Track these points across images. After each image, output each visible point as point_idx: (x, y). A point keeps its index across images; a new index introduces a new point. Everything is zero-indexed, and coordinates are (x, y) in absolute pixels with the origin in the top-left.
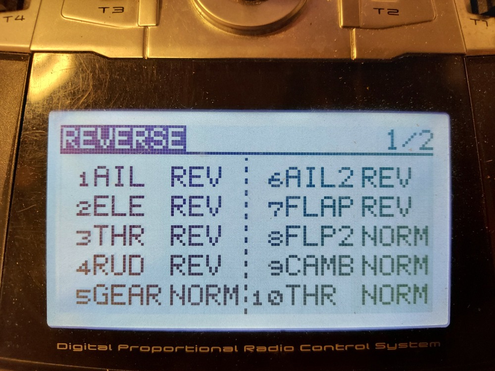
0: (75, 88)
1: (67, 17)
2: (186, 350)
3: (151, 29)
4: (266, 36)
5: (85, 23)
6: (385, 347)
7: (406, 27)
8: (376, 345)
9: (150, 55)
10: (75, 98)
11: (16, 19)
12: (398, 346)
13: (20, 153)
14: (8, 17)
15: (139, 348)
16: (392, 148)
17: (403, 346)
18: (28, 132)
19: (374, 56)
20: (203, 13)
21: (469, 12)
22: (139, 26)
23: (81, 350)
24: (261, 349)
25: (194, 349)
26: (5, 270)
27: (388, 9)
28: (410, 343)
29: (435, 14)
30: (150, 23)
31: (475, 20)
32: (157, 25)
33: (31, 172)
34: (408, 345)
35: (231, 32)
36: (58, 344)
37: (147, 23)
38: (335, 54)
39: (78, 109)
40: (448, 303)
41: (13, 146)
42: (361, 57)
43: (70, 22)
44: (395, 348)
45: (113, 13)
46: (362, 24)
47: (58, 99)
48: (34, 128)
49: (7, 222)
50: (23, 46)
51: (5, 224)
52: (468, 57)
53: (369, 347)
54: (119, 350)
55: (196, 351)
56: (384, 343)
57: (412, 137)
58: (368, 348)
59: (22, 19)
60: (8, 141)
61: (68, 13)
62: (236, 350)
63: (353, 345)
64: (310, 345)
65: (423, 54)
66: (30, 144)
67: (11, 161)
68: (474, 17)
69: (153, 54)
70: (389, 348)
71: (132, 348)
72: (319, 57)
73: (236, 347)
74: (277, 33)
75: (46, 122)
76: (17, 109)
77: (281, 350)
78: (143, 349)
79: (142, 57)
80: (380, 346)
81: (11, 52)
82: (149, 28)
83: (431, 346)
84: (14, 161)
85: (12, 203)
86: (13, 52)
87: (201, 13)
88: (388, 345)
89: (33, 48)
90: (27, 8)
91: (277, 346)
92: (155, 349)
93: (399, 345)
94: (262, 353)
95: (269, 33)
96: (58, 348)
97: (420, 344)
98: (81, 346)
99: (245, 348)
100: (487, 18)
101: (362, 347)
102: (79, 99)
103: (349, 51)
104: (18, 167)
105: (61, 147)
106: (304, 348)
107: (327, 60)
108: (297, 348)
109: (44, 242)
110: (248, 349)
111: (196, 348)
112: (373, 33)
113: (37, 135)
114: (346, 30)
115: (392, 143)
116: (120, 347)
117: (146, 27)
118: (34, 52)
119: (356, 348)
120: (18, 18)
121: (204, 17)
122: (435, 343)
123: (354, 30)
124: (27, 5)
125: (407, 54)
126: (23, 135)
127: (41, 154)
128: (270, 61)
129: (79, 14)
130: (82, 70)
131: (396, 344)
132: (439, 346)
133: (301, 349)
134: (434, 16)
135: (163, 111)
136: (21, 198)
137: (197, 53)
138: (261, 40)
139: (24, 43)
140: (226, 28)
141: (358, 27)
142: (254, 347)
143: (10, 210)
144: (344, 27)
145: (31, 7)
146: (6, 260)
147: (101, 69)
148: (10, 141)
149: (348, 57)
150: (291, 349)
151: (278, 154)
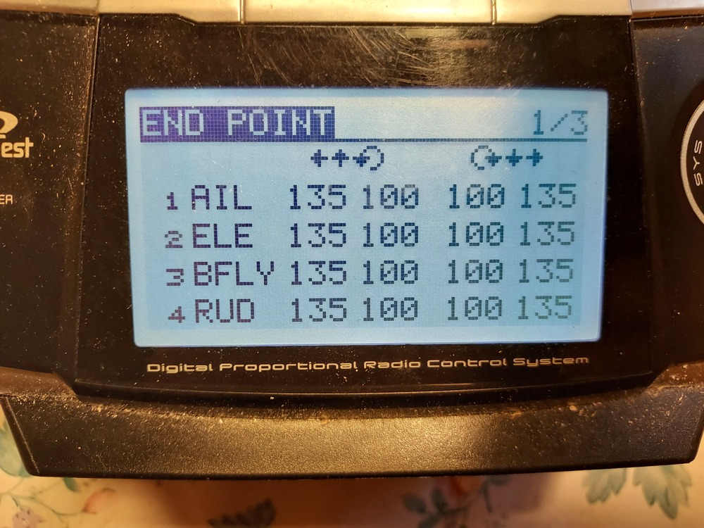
2: (299, 368)
6: (524, 363)
8: (515, 360)
12: (539, 362)
15: (244, 367)
16: (538, 132)
17: (545, 362)
23: (176, 371)
24: (384, 365)
25: (308, 367)
28: (554, 359)
34: (551, 361)
36: (149, 366)
44: (536, 364)
53: (507, 362)
54: (221, 370)
55: (310, 368)
56: (524, 359)
57: (563, 119)
58: (505, 364)
63: (487, 361)
64: (438, 361)
70: (530, 365)
71: (237, 368)
77: (406, 366)
78: (249, 368)
83: (577, 362)
88: (528, 361)
91: (402, 362)
92: (262, 367)
93: (541, 361)
96: (149, 370)
97: (564, 360)
98: (177, 367)
99: (366, 365)
101: (498, 363)
105: (141, 134)
106: (431, 364)
108: (424, 364)
111: (310, 366)
115: (539, 126)
116: (222, 367)
119: (491, 364)
122: (582, 359)
125: (559, 16)
133: (429, 365)
142: (375, 363)
150: (417, 365)
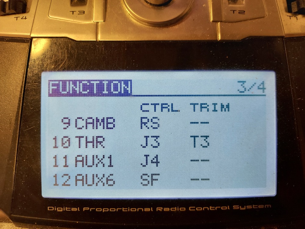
0: (57, 59)
1: (51, 17)
2: (123, 210)
3: (101, 24)
4: (167, 27)
5: (62, 20)
7: (250, 21)
8: (234, 207)
9: (100, 39)
10: (57, 64)
11: (22, 19)
12: (246, 207)
13: (25, 96)
14: (17, 18)
15: (95, 209)
17: (249, 207)
18: (29, 84)
19: (231, 39)
20: (131, 14)
21: (286, 11)
22: (94, 22)
23: (62, 210)
24: (167, 209)
25: (128, 210)
26: (17, 164)
27: (239, 11)
28: (254, 206)
29: (267, 13)
30: (100, 20)
31: (290, 16)
32: (104, 21)
33: (32, 107)
34: (252, 206)
35: (147, 25)
36: (48, 207)
37: (98, 20)
38: (208, 37)
39: (59, 70)
40: (275, 182)
41: (21, 92)
42: (223, 39)
43: (53, 20)
44: (245, 208)
45: (78, 14)
46: (223, 19)
47: (47, 65)
48: (33, 82)
49: (18, 137)
50: (26, 34)
51: (16, 138)
52: (286, 38)
53: (229, 208)
54: (84, 210)
55: (129, 210)
56: (238, 206)
57: (253, 85)
59: (25, 18)
60: (18, 89)
61: (52, 15)
62: (152, 210)
63: (220, 207)
64: (195, 207)
65: (260, 37)
66: (31, 91)
67: (20, 101)
68: (289, 14)
69: (102, 39)
71: (92, 210)
72: (199, 39)
73: (152, 208)
74: (174, 25)
75: (40, 78)
76: (23, 71)
77: (178, 210)
78: (98, 210)
79: (95, 40)
80: (235, 207)
81: (19, 38)
82: (100, 23)
83: (265, 207)
84: (21, 101)
85: (21, 126)
86: (21, 38)
87: (129, 14)
89: (32, 35)
90: (28, 12)
92: (105, 210)
94: (167, 212)
95: (170, 25)
96: (48, 210)
97: (259, 206)
98: (62, 208)
99: (157, 209)
100: (297, 15)
101: (225, 208)
102: (59, 65)
103: (216, 35)
104: (24, 104)
105: (49, 93)
106: (191, 209)
107: (203, 41)
108: (187, 209)
109: (39, 148)
110: (159, 209)
112: (230, 24)
113: (35, 86)
114: (214, 23)
116: (84, 209)
117: (98, 23)
118: (33, 38)
120: (23, 18)
121: (131, 17)
122: (268, 205)
123: (219, 23)
124: (28, 10)
125: (250, 37)
126: (27, 86)
127: (37, 97)
128: (170, 42)
129: (59, 15)
130: (61, 48)
131: (245, 206)
132: (270, 207)
133: (190, 210)
134: (265, 14)
135: (108, 71)
136: (26, 123)
137: (128, 38)
138: (165, 29)
139: (27, 33)
140: (144, 23)
141: (221, 22)
142: (162, 208)
143: (20, 130)
144: (213, 21)
145: (30, 12)
146: (17, 159)
147: (72, 47)
148: (19, 89)
149: (215, 39)
150: (184, 209)
151: (175, 96)
